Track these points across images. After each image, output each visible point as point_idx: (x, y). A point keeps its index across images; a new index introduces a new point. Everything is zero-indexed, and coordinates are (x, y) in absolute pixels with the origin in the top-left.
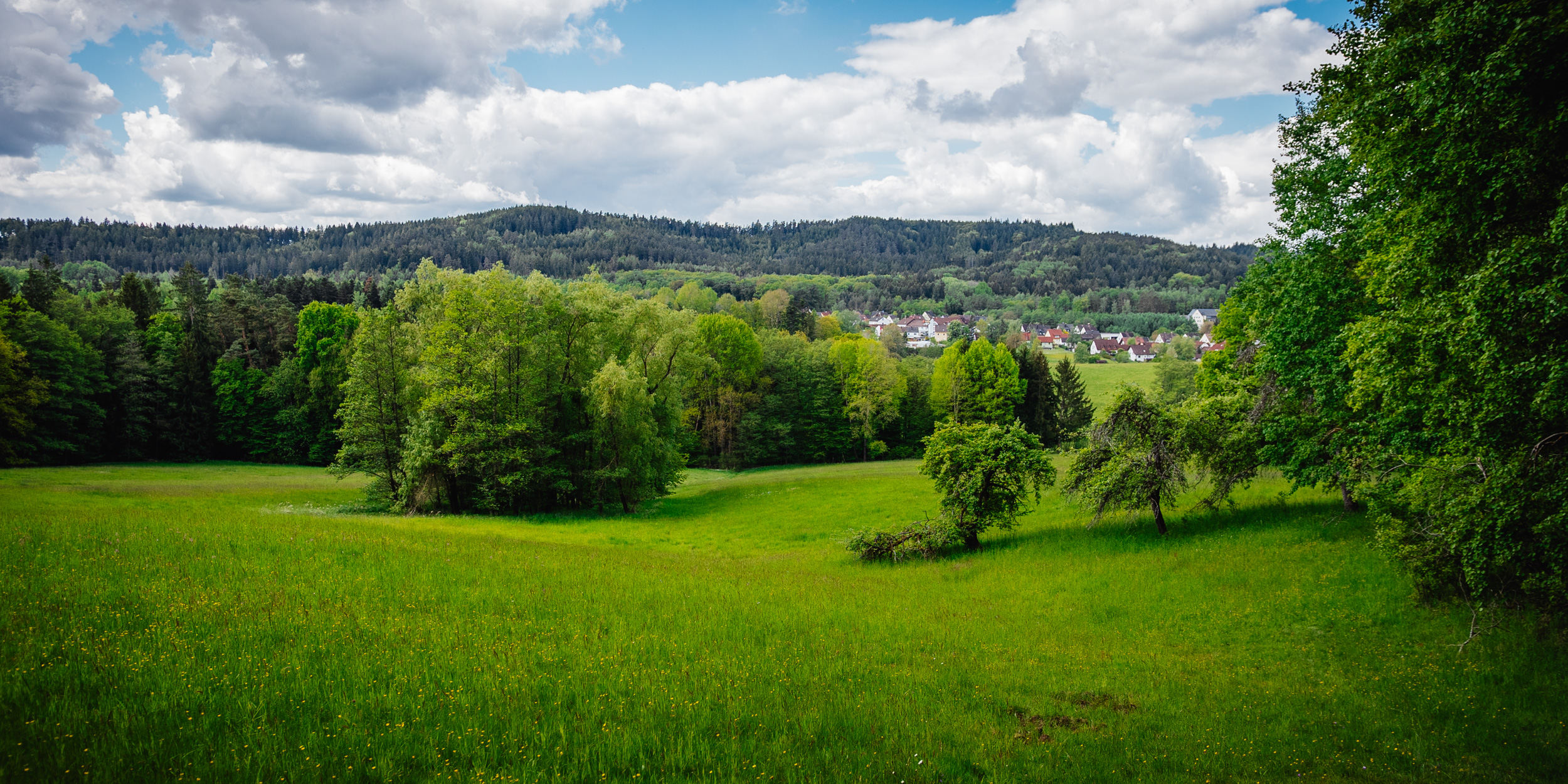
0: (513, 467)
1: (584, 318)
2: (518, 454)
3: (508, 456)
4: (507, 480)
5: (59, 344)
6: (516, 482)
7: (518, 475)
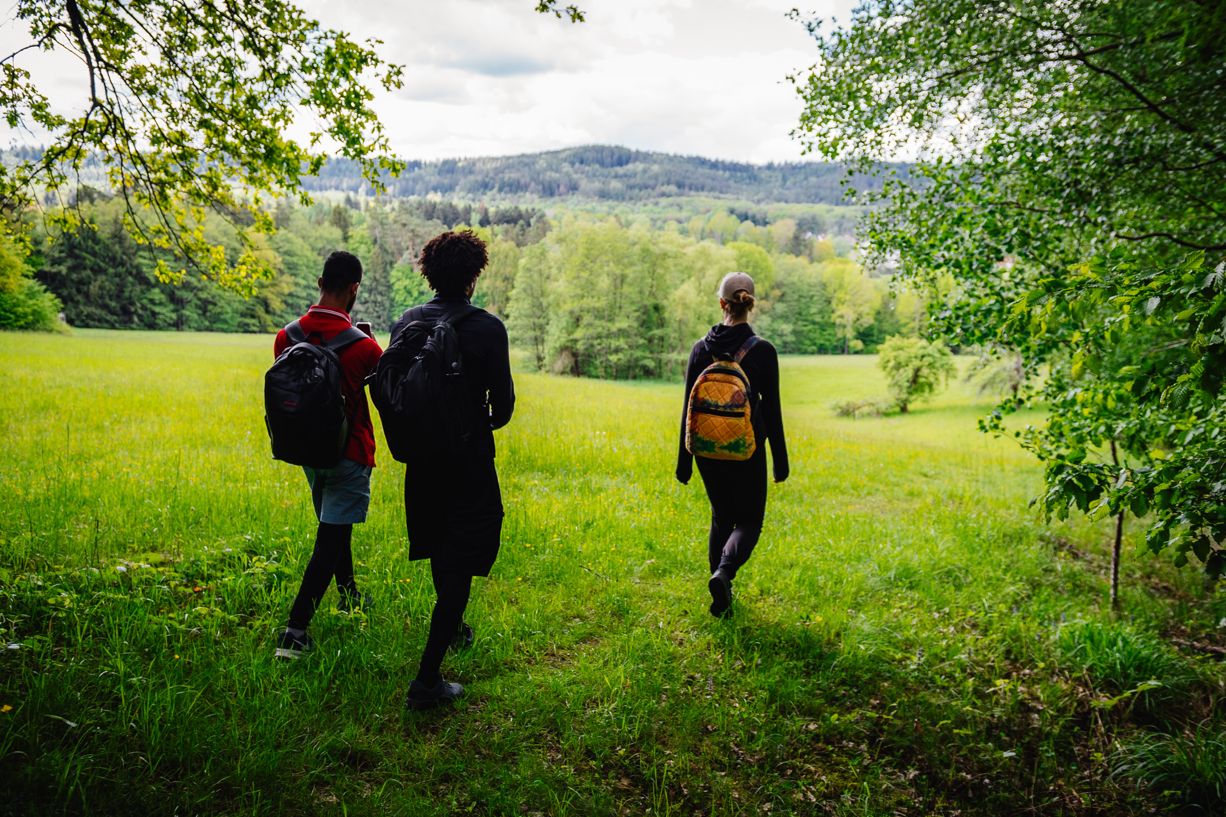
0: (617, 351)
1: (665, 256)
2: (622, 343)
3: (614, 343)
4: (613, 358)
5: (299, 252)
6: (619, 360)
7: (621, 355)
